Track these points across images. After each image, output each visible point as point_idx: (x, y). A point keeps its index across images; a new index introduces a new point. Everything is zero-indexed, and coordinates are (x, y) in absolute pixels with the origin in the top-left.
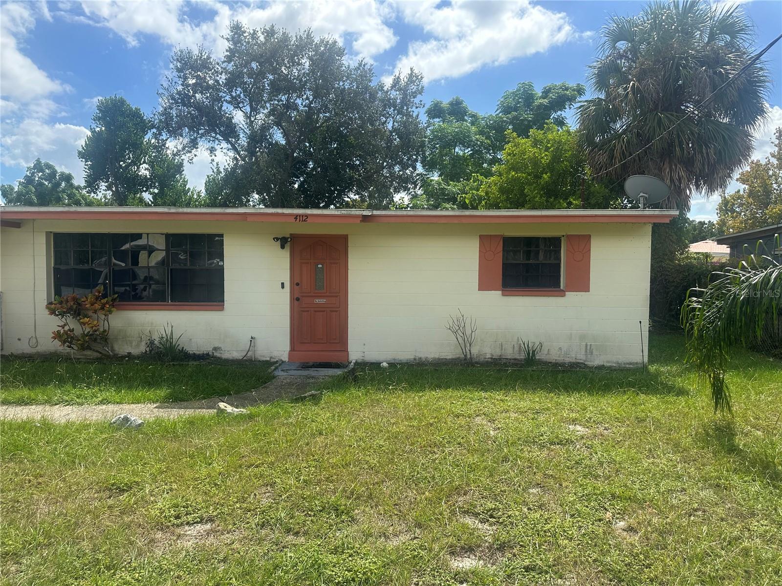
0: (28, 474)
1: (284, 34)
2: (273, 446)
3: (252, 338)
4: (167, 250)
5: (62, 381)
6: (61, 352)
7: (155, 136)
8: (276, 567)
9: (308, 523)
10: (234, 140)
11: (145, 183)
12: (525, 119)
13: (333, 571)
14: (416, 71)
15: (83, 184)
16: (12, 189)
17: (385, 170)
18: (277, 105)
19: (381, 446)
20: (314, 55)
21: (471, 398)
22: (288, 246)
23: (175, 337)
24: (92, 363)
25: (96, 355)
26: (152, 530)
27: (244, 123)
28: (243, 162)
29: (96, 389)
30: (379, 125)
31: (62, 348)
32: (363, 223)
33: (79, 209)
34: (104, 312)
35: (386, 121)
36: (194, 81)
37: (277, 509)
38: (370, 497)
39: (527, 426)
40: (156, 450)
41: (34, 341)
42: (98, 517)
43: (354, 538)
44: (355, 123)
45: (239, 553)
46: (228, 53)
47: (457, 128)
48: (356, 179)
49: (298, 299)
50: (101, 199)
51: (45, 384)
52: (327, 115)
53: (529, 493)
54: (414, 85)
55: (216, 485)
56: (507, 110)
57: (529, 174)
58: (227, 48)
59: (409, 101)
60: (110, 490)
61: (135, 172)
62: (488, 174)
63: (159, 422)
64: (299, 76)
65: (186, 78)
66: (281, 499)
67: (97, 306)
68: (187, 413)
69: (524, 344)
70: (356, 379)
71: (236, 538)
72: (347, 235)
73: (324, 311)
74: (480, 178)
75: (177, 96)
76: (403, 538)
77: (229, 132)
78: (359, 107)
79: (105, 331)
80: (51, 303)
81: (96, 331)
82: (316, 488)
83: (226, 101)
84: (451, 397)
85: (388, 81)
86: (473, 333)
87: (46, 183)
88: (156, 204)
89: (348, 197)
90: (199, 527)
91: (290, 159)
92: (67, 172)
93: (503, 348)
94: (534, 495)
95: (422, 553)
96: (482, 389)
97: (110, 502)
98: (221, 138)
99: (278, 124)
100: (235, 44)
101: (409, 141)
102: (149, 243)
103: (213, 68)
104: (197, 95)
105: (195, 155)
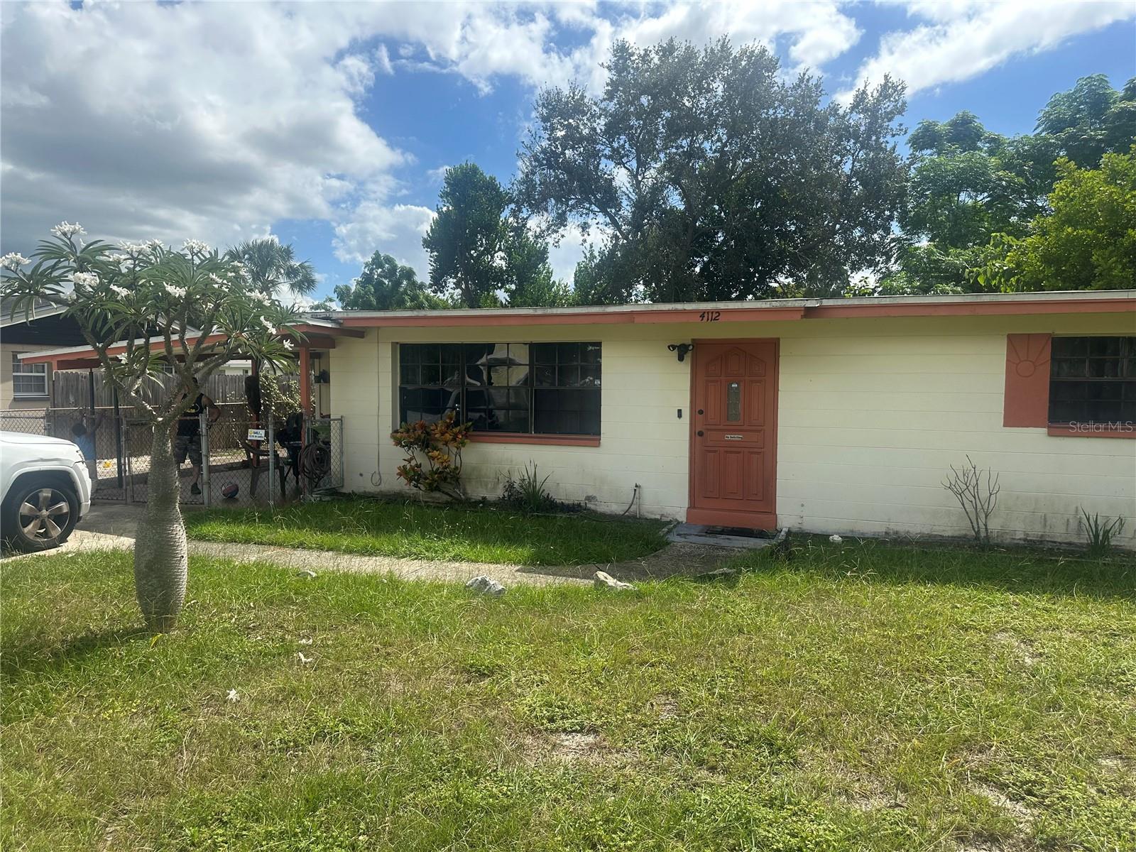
0: (375, 641)
1: (688, 48)
2: (671, 639)
3: (636, 486)
4: (531, 365)
5: (409, 530)
6: (406, 493)
7: (514, 214)
8: (686, 811)
9: (729, 756)
10: (613, 211)
11: (499, 278)
12: (1092, 139)
13: (769, 832)
14: (894, 79)
15: (428, 281)
16: (348, 289)
17: (837, 237)
18: (675, 154)
19: (836, 661)
20: (732, 75)
21: (989, 602)
22: (688, 358)
23: (540, 479)
24: (443, 509)
25: (446, 498)
26: (520, 732)
27: (628, 185)
28: (625, 241)
29: (448, 541)
30: (830, 168)
31: (407, 487)
32: (804, 319)
33: (422, 313)
34: (455, 444)
35: (841, 161)
36: (563, 133)
37: (684, 729)
38: (822, 732)
39: (1095, 655)
40: (520, 626)
41: (378, 477)
42: (455, 705)
43: (799, 790)
44: (791, 168)
45: (633, 782)
46: (610, 88)
47: (963, 162)
48: (789, 252)
49: (701, 434)
50: (447, 300)
51: (390, 531)
52: (747, 161)
53: (1098, 764)
54: (890, 101)
55: (598, 683)
56: (1055, 125)
57: (1100, 230)
58: (608, 81)
59: (881, 126)
60: (469, 672)
61: (489, 262)
62: (1019, 233)
63: (523, 590)
64: (708, 108)
65: (553, 129)
66: (688, 716)
67: (448, 436)
68: (557, 581)
69: (1088, 520)
70: (790, 557)
71: (629, 760)
72: (779, 339)
73: (739, 453)
74: (1007, 239)
75: (542, 156)
76: (876, 803)
77: (607, 199)
78: (798, 144)
79: (456, 468)
80: (396, 432)
81: (446, 468)
82: (738, 709)
83: (605, 156)
84: (952, 597)
85: (845, 100)
86: (993, 497)
87: (386, 282)
88: (512, 304)
89: (776, 281)
90: (578, 737)
91: (690, 231)
92: (407, 265)
93: (1048, 523)
94: (1110, 769)
95: (910, 830)
96: (1009, 589)
97: (470, 688)
98: (596, 209)
99: (675, 182)
100: (619, 72)
101: (880, 189)
102: (510, 356)
103: (588, 110)
104: (567, 152)
105: (563, 236)
